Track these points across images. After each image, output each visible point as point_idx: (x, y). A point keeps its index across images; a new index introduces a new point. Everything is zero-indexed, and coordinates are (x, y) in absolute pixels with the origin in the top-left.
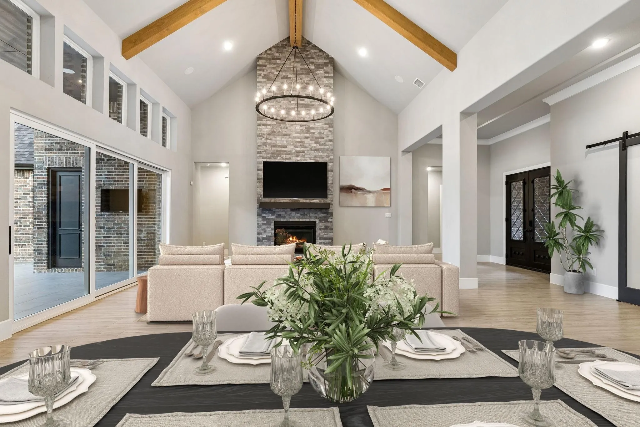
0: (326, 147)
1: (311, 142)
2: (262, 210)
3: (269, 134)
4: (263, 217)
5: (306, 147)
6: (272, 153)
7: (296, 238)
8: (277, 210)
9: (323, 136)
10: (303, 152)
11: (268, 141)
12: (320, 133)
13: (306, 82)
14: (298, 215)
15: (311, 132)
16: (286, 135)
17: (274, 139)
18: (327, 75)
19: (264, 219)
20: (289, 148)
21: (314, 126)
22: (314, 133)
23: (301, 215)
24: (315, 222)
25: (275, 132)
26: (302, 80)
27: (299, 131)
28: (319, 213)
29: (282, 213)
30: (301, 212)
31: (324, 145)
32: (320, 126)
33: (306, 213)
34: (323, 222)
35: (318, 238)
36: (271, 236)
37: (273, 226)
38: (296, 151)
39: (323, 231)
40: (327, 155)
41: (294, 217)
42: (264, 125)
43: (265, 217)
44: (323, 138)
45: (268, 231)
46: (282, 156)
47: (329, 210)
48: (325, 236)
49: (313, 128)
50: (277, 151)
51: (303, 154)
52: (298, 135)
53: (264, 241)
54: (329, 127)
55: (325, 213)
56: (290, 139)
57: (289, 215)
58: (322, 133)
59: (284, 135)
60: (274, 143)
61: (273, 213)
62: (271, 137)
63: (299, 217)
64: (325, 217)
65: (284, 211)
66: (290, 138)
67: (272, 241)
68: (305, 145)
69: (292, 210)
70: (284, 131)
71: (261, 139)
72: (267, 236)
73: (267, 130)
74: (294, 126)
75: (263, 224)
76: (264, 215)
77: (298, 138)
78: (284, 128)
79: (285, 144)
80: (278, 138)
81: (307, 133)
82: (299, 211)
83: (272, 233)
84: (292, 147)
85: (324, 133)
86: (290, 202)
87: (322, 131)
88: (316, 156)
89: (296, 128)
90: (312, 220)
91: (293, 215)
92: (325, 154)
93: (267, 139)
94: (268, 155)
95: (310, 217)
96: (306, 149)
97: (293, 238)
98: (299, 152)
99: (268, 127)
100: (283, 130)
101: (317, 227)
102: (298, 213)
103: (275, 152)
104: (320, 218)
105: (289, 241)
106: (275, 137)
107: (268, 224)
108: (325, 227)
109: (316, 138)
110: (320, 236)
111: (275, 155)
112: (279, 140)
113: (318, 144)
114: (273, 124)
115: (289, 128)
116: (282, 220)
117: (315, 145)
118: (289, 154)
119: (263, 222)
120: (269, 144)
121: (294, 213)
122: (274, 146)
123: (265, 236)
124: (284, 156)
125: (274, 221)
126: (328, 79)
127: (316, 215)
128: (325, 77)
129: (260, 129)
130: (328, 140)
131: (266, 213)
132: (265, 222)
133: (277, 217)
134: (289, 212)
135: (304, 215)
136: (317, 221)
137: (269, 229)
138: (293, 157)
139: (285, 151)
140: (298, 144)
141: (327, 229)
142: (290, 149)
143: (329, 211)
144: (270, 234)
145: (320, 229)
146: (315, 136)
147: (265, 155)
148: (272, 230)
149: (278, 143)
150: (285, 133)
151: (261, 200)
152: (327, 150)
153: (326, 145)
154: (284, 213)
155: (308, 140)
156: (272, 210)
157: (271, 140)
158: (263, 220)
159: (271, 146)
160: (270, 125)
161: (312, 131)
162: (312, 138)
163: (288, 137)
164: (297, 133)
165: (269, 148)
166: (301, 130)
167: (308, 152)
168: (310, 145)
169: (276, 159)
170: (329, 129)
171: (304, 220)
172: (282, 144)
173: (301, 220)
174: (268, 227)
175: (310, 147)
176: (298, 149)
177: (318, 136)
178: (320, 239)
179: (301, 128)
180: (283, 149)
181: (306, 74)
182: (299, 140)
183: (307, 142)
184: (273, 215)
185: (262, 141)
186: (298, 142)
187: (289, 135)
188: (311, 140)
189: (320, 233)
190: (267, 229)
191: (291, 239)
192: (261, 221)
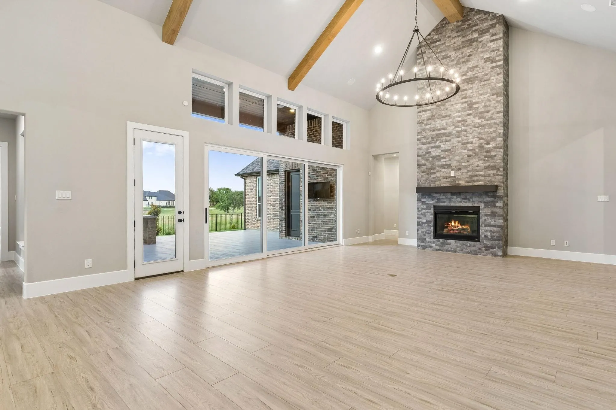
0: (494, 121)
1: (474, 119)
2: (422, 195)
3: (429, 120)
4: (423, 201)
5: (468, 125)
6: (432, 138)
7: (458, 223)
8: (437, 195)
9: (489, 108)
10: (465, 131)
11: (428, 126)
12: (485, 106)
13: (468, 54)
14: (459, 199)
15: (474, 108)
16: (446, 116)
17: (433, 123)
18: (494, 38)
19: (423, 203)
20: (450, 129)
21: (477, 100)
22: (478, 108)
23: (462, 199)
24: (480, 207)
25: (434, 116)
26: (464, 54)
27: (461, 109)
28: (484, 196)
29: (441, 197)
30: (462, 197)
31: (491, 118)
32: (486, 98)
33: (468, 197)
34: (489, 207)
35: (483, 225)
36: (430, 221)
37: (432, 211)
38: (457, 132)
39: (489, 217)
40: (495, 129)
41: (454, 202)
42: (423, 111)
43: (425, 202)
44: (489, 111)
45: (427, 216)
46: (442, 138)
47: (497, 193)
48: (492, 223)
49: (477, 103)
50: (437, 135)
51: (465, 133)
52: (460, 114)
53: (423, 225)
54: (497, 97)
55: (492, 197)
56: (450, 120)
57: (450, 199)
58: (488, 106)
59: (444, 117)
60: (433, 128)
61: (433, 198)
62: (430, 121)
63: (461, 202)
64: (492, 201)
65: (444, 195)
66: (450, 119)
67: (432, 226)
68: (467, 123)
69: (452, 195)
70: (444, 113)
71: (421, 126)
72: (426, 220)
73: (426, 115)
74: (455, 105)
75: (423, 209)
76: (423, 200)
77: (460, 116)
78: (444, 110)
79: (445, 126)
80: (438, 122)
81: (469, 110)
82: (460, 195)
83: (431, 218)
84: (453, 127)
85: (490, 105)
86: (450, 186)
87: (488, 104)
88: (480, 134)
89: (457, 107)
90: (476, 205)
91: (453, 200)
92: (492, 130)
93: (426, 124)
94: (428, 140)
95: (473, 202)
96: (469, 128)
97: (455, 223)
98: (461, 131)
99: (427, 112)
100: (443, 112)
101: (482, 212)
102: (459, 198)
103: (435, 136)
104: (486, 202)
105: (451, 226)
106: (434, 121)
107: (428, 208)
108: (492, 212)
109: (480, 113)
110: (486, 223)
111: (435, 140)
112: (438, 123)
113: (483, 120)
114: (432, 109)
115: (449, 109)
116: (442, 204)
117: (479, 121)
118: (449, 136)
119: (422, 207)
120: (429, 129)
121: (455, 197)
122: (434, 131)
123: (425, 221)
124: (444, 138)
125: (434, 206)
126: (495, 42)
127: (481, 199)
128: (492, 41)
129: (419, 116)
130: (496, 112)
131: (425, 198)
132: (425, 207)
133: (436, 202)
134: (449, 196)
135: (466, 199)
136: (482, 206)
137: (429, 214)
138: (453, 138)
139: (444, 134)
140: (460, 124)
141: (495, 216)
142: (450, 131)
143: (497, 195)
144: (429, 219)
145: (486, 215)
146: (480, 111)
147: (425, 141)
148: (432, 215)
149: (438, 127)
150: (445, 115)
151: (421, 185)
152: (495, 124)
153: (494, 119)
154: (444, 197)
155: (471, 117)
156: (432, 195)
157: (430, 124)
158: (423, 204)
159: (431, 131)
160: (429, 110)
161: (475, 106)
162: (476, 113)
163: (447, 118)
164: (458, 112)
165: (429, 133)
166: (462, 107)
167: (471, 131)
168: (473, 122)
169: (436, 143)
170: (497, 99)
171: (466, 205)
172: (442, 127)
173: (462, 205)
174: (427, 212)
175: (473, 124)
176: (459, 129)
177: (483, 110)
178: (486, 226)
179: (463, 106)
180: (443, 131)
181: (468, 46)
182: (460, 119)
183: (470, 119)
184: (433, 200)
185: (421, 128)
186: (458, 122)
187: (449, 116)
188: (474, 117)
189: (485, 220)
190: (426, 214)
191: (453, 224)
192: (420, 206)
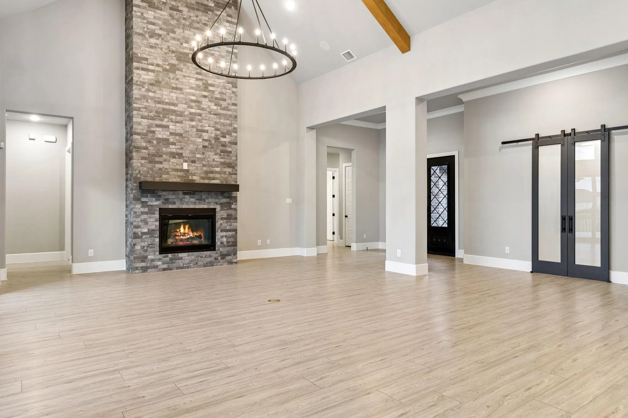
0: (229, 113)
1: (209, 104)
2: (142, 193)
3: (152, 84)
4: (143, 202)
5: (203, 109)
6: (156, 112)
7: (189, 229)
8: (164, 193)
9: (225, 97)
10: (200, 115)
11: (151, 94)
12: (221, 93)
13: (203, 22)
14: (193, 200)
15: (210, 90)
16: (177, 89)
17: (159, 92)
18: (230, 19)
19: (144, 204)
20: (181, 107)
21: (213, 83)
22: (213, 92)
23: (197, 199)
24: (215, 209)
25: (160, 82)
26: (198, 19)
27: (194, 86)
28: (220, 197)
29: (170, 197)
30: (197, 196)
31: (226, 109)
32: (222, 84)
33: (204, 197)
34: (225, 210)
35: (219, 231)
36: (154, 230)
37: (157, 216)
38: (191, 113)
39: (225, 221)
40: (230, 122)
41: (187, 203)
42: (143, 69)
43: (147, 202)
44: (225, 100)
45: (150, 223)
46: (171, 117)
47: (232, 194)
48: (228, 228)
49: (213, 85)
50: (164, 109)
51: (200, 117)
52: (191, 91)
53: (144, 237)
54: (233, 87)
55: (228, 197)
56: (182, 96)
57: (181, 200)
58: (224, 94)
59: (173, 88)
60: (158, 98)
61: (158, 197)
62: (154, 88)
63: (195, 203)
64: (228, 203)
65: (174, 194)
66: (181, 93)
67: (157, 237)
68: (202, 106)
69: (184, 194)
70: (174, 83)
71: (140, 90)
72: (149, 230)
73: (147, 77)
74: (187, 78)
75: (143, 213)
76: (144, 199)
77: (194, 95)
78: (173, 79)
79: (176, 102)
80: (166, 92)
81: (205, 91)
82: (194, 194)
83: (156, 225)
84: (185, 106)
85: (226, 94)
86: (182, 182)
87: (224, 91)
88: (216, 123)
89: (191, 81)
90: (212, 207)
91: (186, 200)
92: (228, 122)
93: (148, 90)
94: (150, 114)
95: (209, 203)
96: (204, 112)
97: (185, 229)
98: (195, 114)
99: (150, 73)
100: (172, 81)
101: (218, 216)
102: (192, 198)
103: (161, 110)
104: (222, 204)
105: (179, 234)
106: (160, 90)
107: (151, 212)
108: (228, 215)
109: (216, 98)
110: (222, 228)
111: (161, 116)
112: (166, 95)
113: (219, 108)
114: (157, 71)
115: (180, 80)
116: (171, 206)
117: (215, 108)
118: (181, 116)
119: (142, 210)
120: (152, 98)
121: (187, 197)
122: (159, 103)
123: (146, 230)
124: (174, 117)
125: (160, 209)
126: (231, 25)
127: (217, 200)
128: (228, 21)
129: (137, 74)
130: (231, 104)
131: (147, 197)
132: (146, 210)
133: (163, 203)
134: (181, 195)
135: (201, 200)
136: (218, 208)
137: (152, 220)
138: (186, 120)
139: (174, 111)
140: (193, 104)
141: (230, 219)
142: (181, 109)
143: (233, 195)
144: (153, 227)
145: (222, 219)
146: (216, 96)
147: (146, 114)
148: (157, 221)
149: (165, 99)
150: (175, 86)
151: (140, 178)
152: (230, 116)
153: (229, 110)
154: (174, 197)
155: (207, 100)
156: (157, 193)
157: (154, 92)
158: (143, 206)
159: (155, 102)
160: (153, 71)
161: (211, 88)
162: (212, 98)
163: (179, 92)
164: (192, 88)
165: (151, 104)
166: (196, 85)
167: (206, 116)
168: (209, 107)
169: (162, 120)
170: (232, 90)
171: (201, 206)
172: (171, 101)
173: (197, 207)
174: (150, 217)
175: (208, 110)
176: (193, 111)
177: (218, 96)
178: (222, 231)
179: (198, 83)
180: (172, 108)
181: (203, 12)
182: (194, 98)
183: (205, 103)
184: (159, 200)
185: (141, 93)
186: (192, 101)
187: (181, 89)
188: (210, 101)
189: (221, 224)
190: (148, 220)
191: (182, 230)
192: (139, 209)
